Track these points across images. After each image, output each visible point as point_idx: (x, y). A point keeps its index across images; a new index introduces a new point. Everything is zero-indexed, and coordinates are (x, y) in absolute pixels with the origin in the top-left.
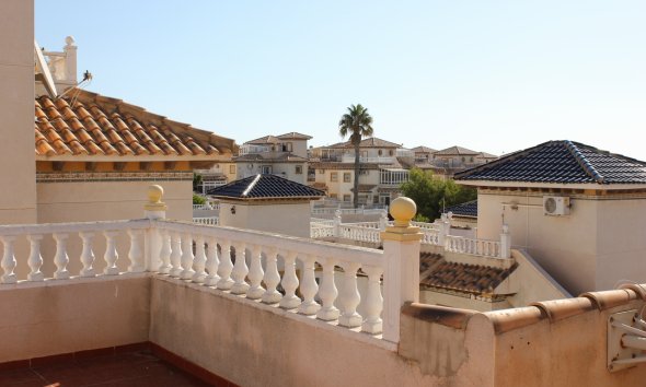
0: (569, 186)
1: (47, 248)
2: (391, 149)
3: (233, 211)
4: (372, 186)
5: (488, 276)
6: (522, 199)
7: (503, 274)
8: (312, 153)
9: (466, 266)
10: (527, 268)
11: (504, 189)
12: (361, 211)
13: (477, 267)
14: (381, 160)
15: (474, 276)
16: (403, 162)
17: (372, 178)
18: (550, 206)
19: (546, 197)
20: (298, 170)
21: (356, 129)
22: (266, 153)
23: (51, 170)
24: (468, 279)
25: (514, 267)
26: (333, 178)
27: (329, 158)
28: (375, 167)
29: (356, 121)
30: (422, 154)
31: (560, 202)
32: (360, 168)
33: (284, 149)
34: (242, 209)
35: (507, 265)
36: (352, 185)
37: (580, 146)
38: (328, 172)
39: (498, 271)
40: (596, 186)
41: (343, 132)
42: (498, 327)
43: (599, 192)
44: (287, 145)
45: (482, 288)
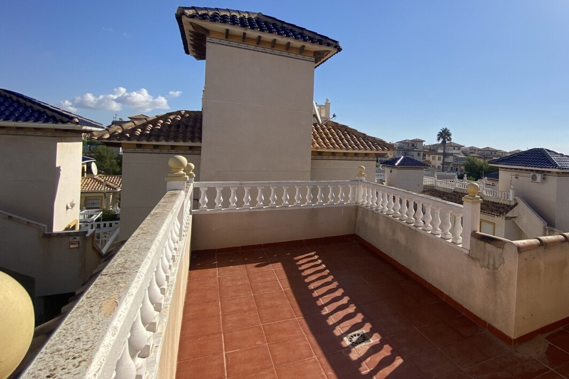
0: (543, 169)
1: (314, 191)
2: (459, 147)
3: (391, 171)
4: (451, 163)
5: (504, 208)
6: (520, 174)
7: (511, 208)
8: (425, 147)
9: (493, 202)
10: (522, 205)
11: (511, 169)
12: (445, 173)
13: (498, 203)
14: (454, 151)
15: (497, 207)
16: (464, 153)
17: (450, 159)
18: (534, 178)
19: (532, 174)
20: (419, 155)
21: (444, 138)
22: (406, 147)
23: (317, 155)
24: (494, 209)
25: (516, 204)
26: (434, 158)
27: (432, 150)
28: (452, 154)
29: (444, 135)
30: (473, 150)
31: (539, 177)
32: (445, 155)
33: (413, 145)
34: (395, 171)
35: (513, 203)
36: (441, 162)
37: (549, 151)
38: (431, 156)
39: (509, 206)
40: (557, 170)
41: (439, 139)
42: (520, 249)
43: (558, 173)
44: (415, 144)
45: (500, 214)
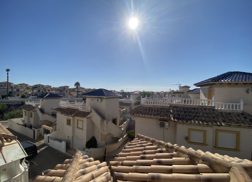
0: (101, 97)
2: (84, 89)
3: (42, 101)
5: (86, 114)
6: (94, 99)
7: (89, 113)
8: (70, 89)
9: (83, 112)
10: (93, 112)
13: (84, 112)
14: (82, 90)
15: (83, 114)
16: (86, 91)
17: (80, 93)
18: (98, 100)
20: (67, 92)
21: (77, 86)
22: (61, 89)
24: (82, 114)
25: (91, 112)
27: (73, 90)
28: (81, 91)
29: (77, 84)
30: (89, 89)
31: (100, 100)
32: (78, 92)
33: (64, 88)
34: (45, 100)
35: (90, 111)
36: (77, 94)
38: (73, 92)
40: (105, 97)
41: (75, 86)
43: (106, 98)
45: (84, 116)
